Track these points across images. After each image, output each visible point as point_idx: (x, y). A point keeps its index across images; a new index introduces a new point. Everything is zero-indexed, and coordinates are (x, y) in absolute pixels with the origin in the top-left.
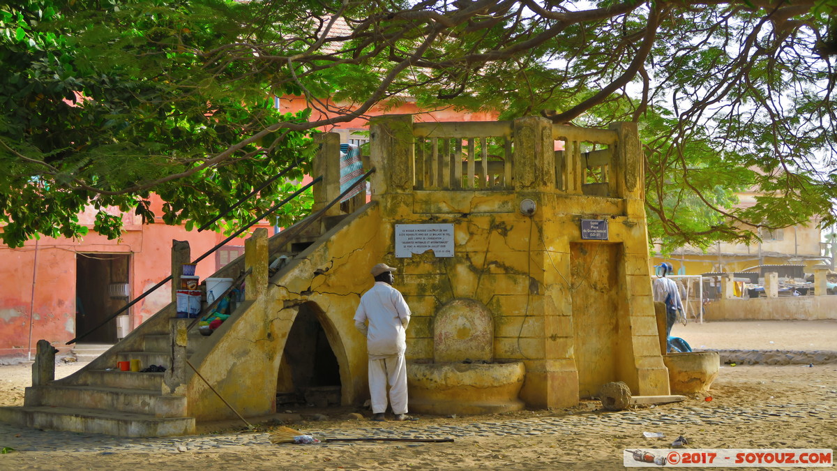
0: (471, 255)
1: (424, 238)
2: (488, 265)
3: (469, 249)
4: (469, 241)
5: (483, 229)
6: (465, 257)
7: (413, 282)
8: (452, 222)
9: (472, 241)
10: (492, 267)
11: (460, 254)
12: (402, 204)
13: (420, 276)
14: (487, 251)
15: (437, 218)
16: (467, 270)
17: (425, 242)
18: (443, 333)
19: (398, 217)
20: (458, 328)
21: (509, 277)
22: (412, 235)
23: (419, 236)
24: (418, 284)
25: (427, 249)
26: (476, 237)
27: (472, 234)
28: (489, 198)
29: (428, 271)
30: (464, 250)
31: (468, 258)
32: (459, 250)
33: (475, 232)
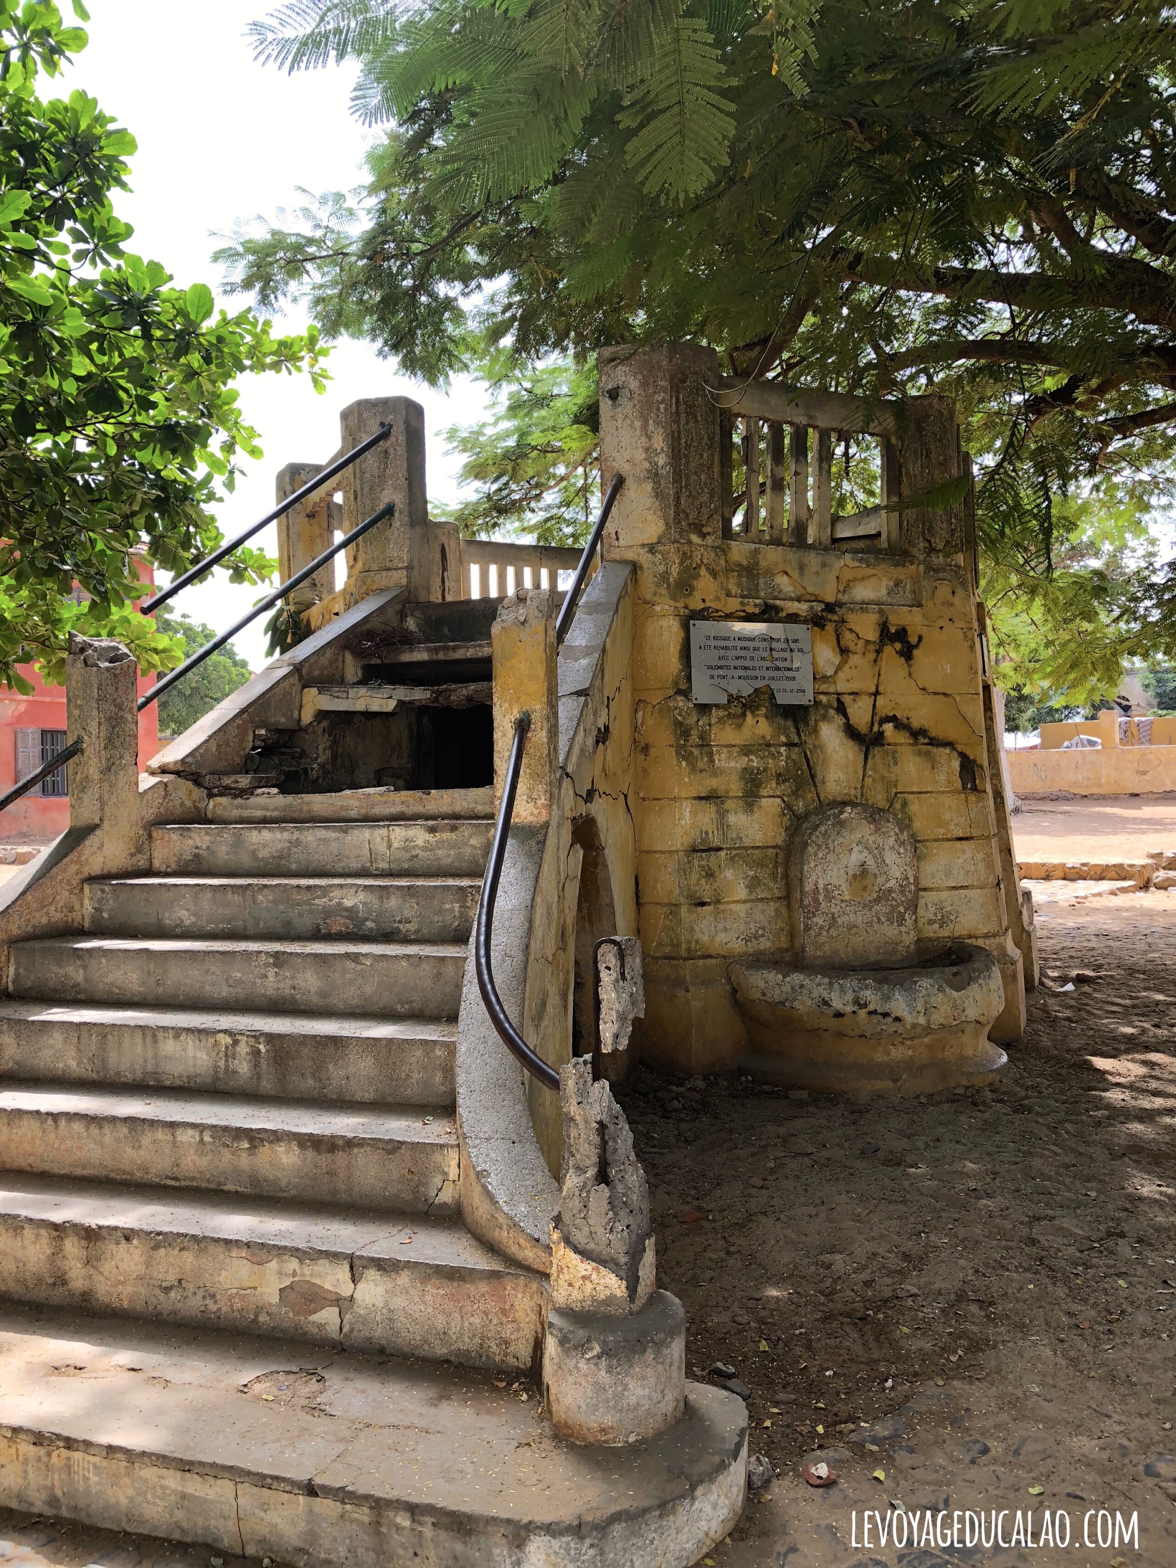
0: (847, 699)
1: (752, 658)
2: (880, 725)
3: (842, 686)
4: (839, 668)
5: (868, 642)
6: (835, 704)
7: (733, 764)
8: (805, 621)
9: (846, 668)
10: (888, 728)
11: (824, 699)
12: (703, 571)
13: (746, 750)
14: (877, 693)
15: (778, 609)
16: (841, 735)
17: (754, 669)
18: (821, 886)
19: (696, 604)
20: (851, 873)
21: (919, 754)
22: (726, 648)
23: (743, 653)
24: (745, 769)
25: (759, 684)
26: (854, 659)
27: (844, 651)
28: (871, 571)
29: (763, 737)
30: (831, 690)
31: (841, 709)
32: (824, 687)
33: (852, 647)
